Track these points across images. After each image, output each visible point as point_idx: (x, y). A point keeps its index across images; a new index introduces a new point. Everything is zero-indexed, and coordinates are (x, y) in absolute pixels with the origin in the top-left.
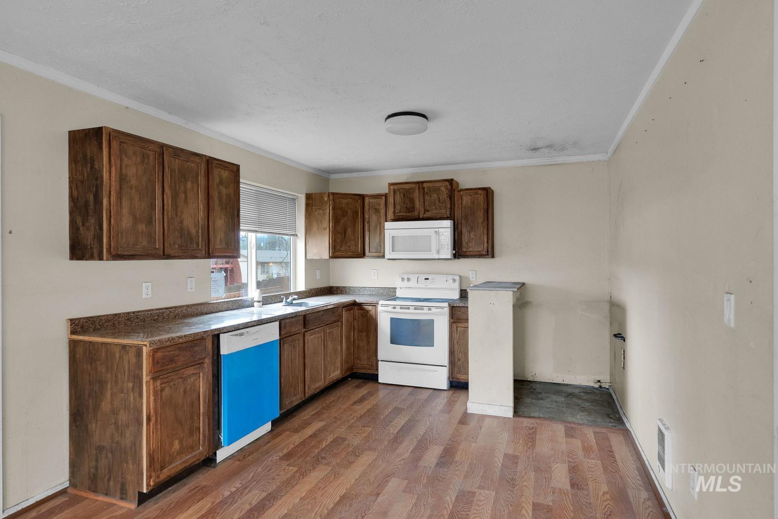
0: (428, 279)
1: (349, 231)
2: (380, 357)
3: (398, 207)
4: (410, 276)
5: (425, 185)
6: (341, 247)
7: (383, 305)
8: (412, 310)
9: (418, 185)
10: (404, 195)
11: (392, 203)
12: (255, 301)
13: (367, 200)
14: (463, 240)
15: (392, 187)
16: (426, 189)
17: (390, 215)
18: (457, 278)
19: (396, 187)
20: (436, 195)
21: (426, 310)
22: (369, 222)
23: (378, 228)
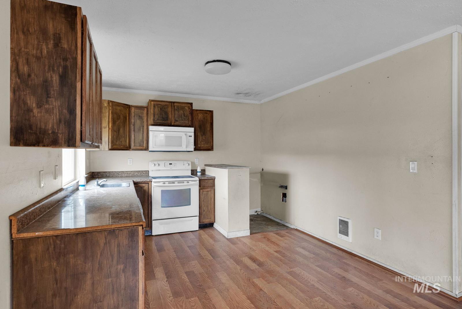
0: (171, 164)
1: (121, 130)
2: (153, 218)
3: (156, 117)
4: (159, 162)
5: (175, 104)
6: (116, 142)
7: (155, 182)
8: (176, 184)
9: (170, 104)
10: (161, 109)
11: (152, 114)
12: (80, 186)
13: (133, 110)
14: (198, 140)
15: (152, 103)
16: (175, 107)
17: (151, 121)
18: (190, 163)
19: (155, 103)
20: (182, 112)
21: (185, 183)
22: (134, 125)
23: (142, 130)
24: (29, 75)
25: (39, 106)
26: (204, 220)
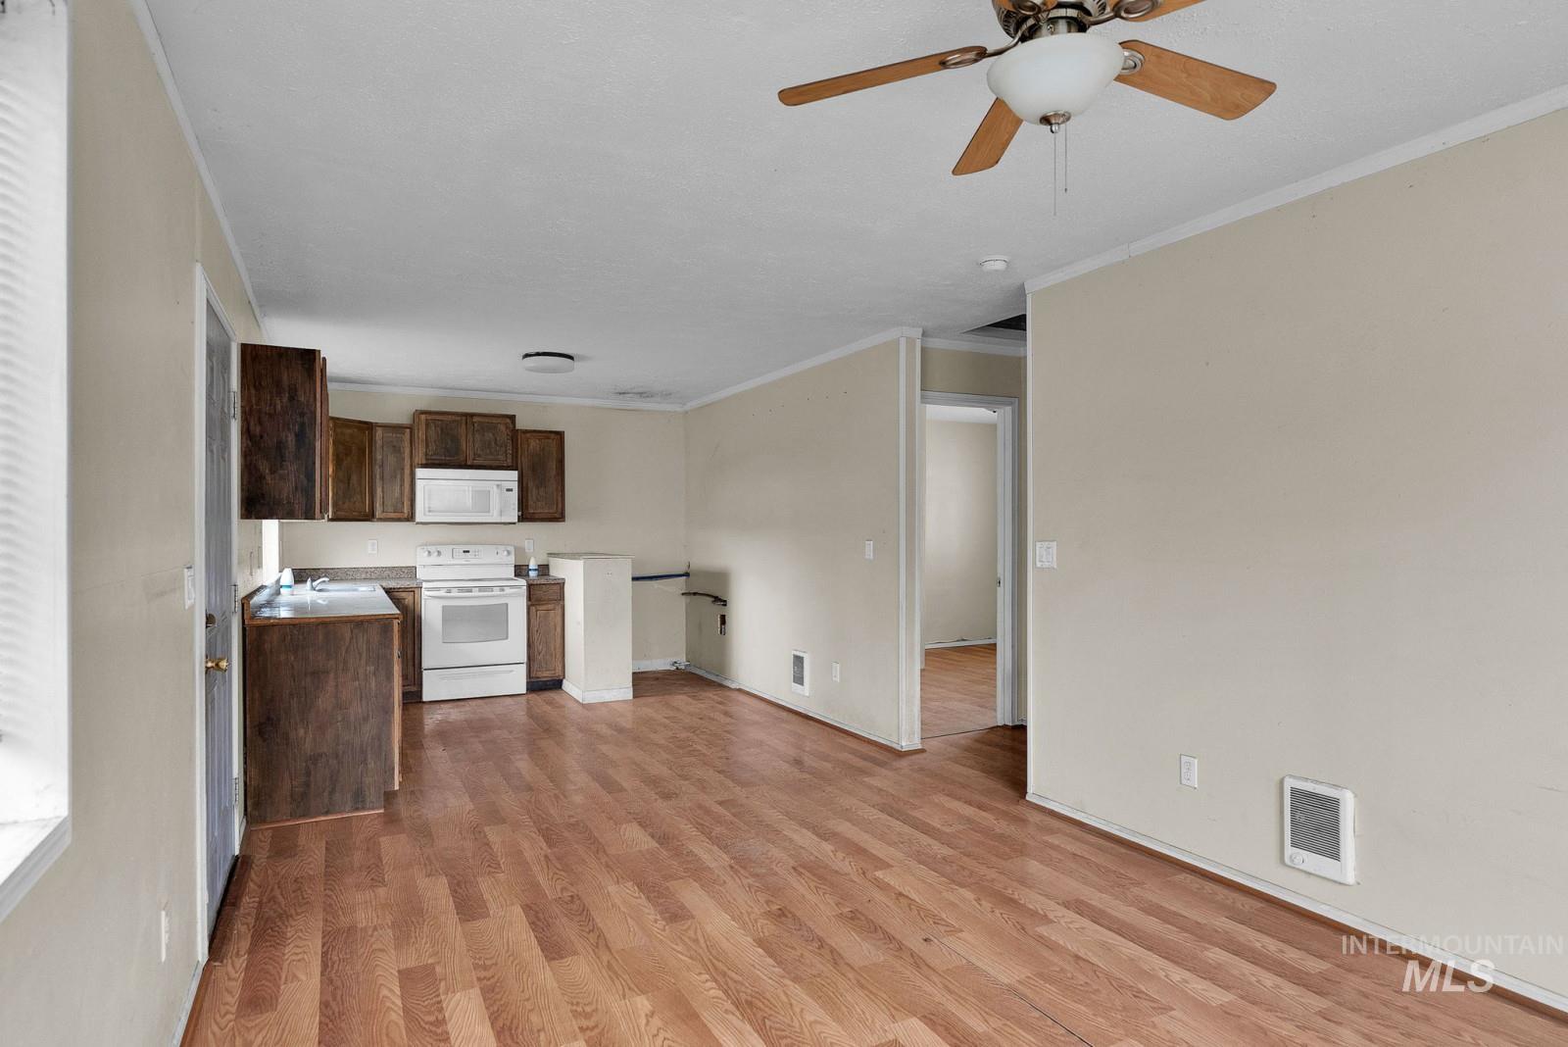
0: (468, 552)
1: (354, 478)
2: (425, 665)
3: (432, 447)
4: (439, 548)
5: (475, 419)
6: (344, 503)
7: (428, 589)
8: (476, 593)
9: (464, 418)
10: (442, 430)
11: (422, 441)
12: (281, 587)
13: (379, 433)
14: (530, 498)
15: (423, 417)
16: (476, 425)
17: (420, 457)
18: (511, 549)
19: (429, 417)
20: (491, 435)
21: (496, 592)
22: (382, 466)
23: (399, 476)
24: (261, 437)
25: (273, 472)
26: (539, 674)
